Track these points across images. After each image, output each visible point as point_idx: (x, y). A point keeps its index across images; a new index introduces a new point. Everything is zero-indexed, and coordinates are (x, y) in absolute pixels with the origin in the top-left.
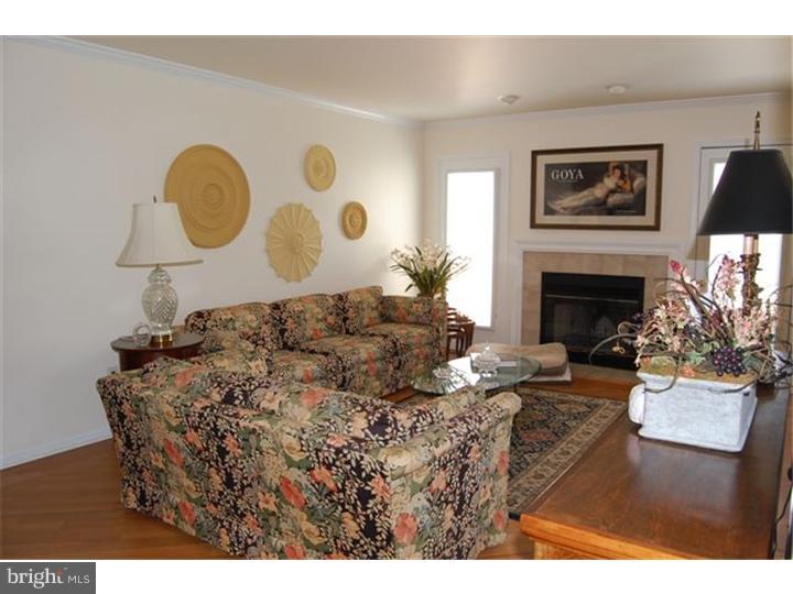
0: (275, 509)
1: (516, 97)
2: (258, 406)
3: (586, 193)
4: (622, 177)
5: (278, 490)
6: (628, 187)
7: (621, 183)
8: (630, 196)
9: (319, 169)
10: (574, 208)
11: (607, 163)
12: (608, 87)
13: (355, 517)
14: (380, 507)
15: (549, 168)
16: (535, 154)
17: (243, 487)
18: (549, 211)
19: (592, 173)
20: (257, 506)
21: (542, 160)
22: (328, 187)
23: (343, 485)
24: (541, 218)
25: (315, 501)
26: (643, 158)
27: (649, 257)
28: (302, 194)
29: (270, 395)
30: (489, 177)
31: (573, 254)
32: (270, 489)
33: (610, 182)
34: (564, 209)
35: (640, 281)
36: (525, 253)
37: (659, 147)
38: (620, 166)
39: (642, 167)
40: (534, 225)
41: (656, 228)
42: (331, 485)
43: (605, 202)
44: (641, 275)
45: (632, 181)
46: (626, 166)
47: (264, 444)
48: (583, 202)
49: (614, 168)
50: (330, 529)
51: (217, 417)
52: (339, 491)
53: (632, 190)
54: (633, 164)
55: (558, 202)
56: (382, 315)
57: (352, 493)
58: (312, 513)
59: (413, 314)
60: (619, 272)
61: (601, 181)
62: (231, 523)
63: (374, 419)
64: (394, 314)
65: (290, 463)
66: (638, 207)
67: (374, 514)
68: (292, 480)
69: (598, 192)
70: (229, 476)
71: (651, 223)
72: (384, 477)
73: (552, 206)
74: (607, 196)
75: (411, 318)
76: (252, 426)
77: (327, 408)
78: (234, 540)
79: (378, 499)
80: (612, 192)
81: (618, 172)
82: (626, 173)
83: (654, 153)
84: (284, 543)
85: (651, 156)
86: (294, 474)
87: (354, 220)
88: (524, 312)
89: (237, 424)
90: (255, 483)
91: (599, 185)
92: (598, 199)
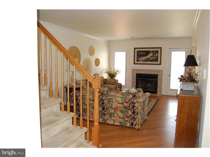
0: (114, 112)
1: (133, 37)
2: (110, 95)
3: (146, 57)
4: (153, 54)
5: (115, 108)
6: (154, 56)
7: (153, 55)
8: (155, 58)
9: (92, 51)
10: (143, 60)
11: (150, 51)
12: (153, 36)
13: (131, 111)
14: (136, 108)
15: (138, 52)
16: (135, 48)
17: (107, 109)
18: (138, 61)
19: (147, 53)
20: (109, 112)
21: (136, 50)
22: (93, 55)
23: (130, 105)
24: (136, 62)
25: (123, 109)
26: (157, 50)
27: (159, 70)
28: (89, 57)
29: (112, 93)
30: (124, 53)
31: (143, 70)
32: (113, 109)
33: (151, 55)
34: (141, 60)
35: (157, 75)
36: (132, 69)
37: (161, 48)
38: (153, 52)
39: (157, 52)
40: (134, 64)
41: (160, 64)
42: (127, 106)
43: (150, 59)
44: (157, 74)
45: (155, 55)
46: (154, 52)
47: (113, 101)
48: (145, 59)
49: (152, 52)
50: (125, 114)
51: (103, 97)
52: (128, 107)
53: (155, 57)
54: (155, 51)
55: (140, 59)
56: (104, 83)
57: (131, 107)
58: (122, 112)
59: (111, 82)
60: (153, 73)
61: (149, 54)
62: (102, 117)
63: (133, 95)
64: (107, 82)
65: (119, 103)
66: (156, 60)
67: (135, 110)
68: (119, 106)
69: (148, 57)
70: (104, 108)
71: (159, 63)
72: (138, 103)
73: (138, 60)
74: (150, 58)
75: (111, 83)
76: (111, 98)
77: (124, 94)
78: (103, 119)
79: (136, 107)
80: (151, 57)
81: (152, 53)
82: (154, 53)
83: (160, 49)
84: (114, 118)
85: (159, 50)
86: (119, 105)
87: (97, 62)
88: (132, 82)
89: (108, 98)
90: (110, 108)
91: (149, 55)
92: (148, 58)
